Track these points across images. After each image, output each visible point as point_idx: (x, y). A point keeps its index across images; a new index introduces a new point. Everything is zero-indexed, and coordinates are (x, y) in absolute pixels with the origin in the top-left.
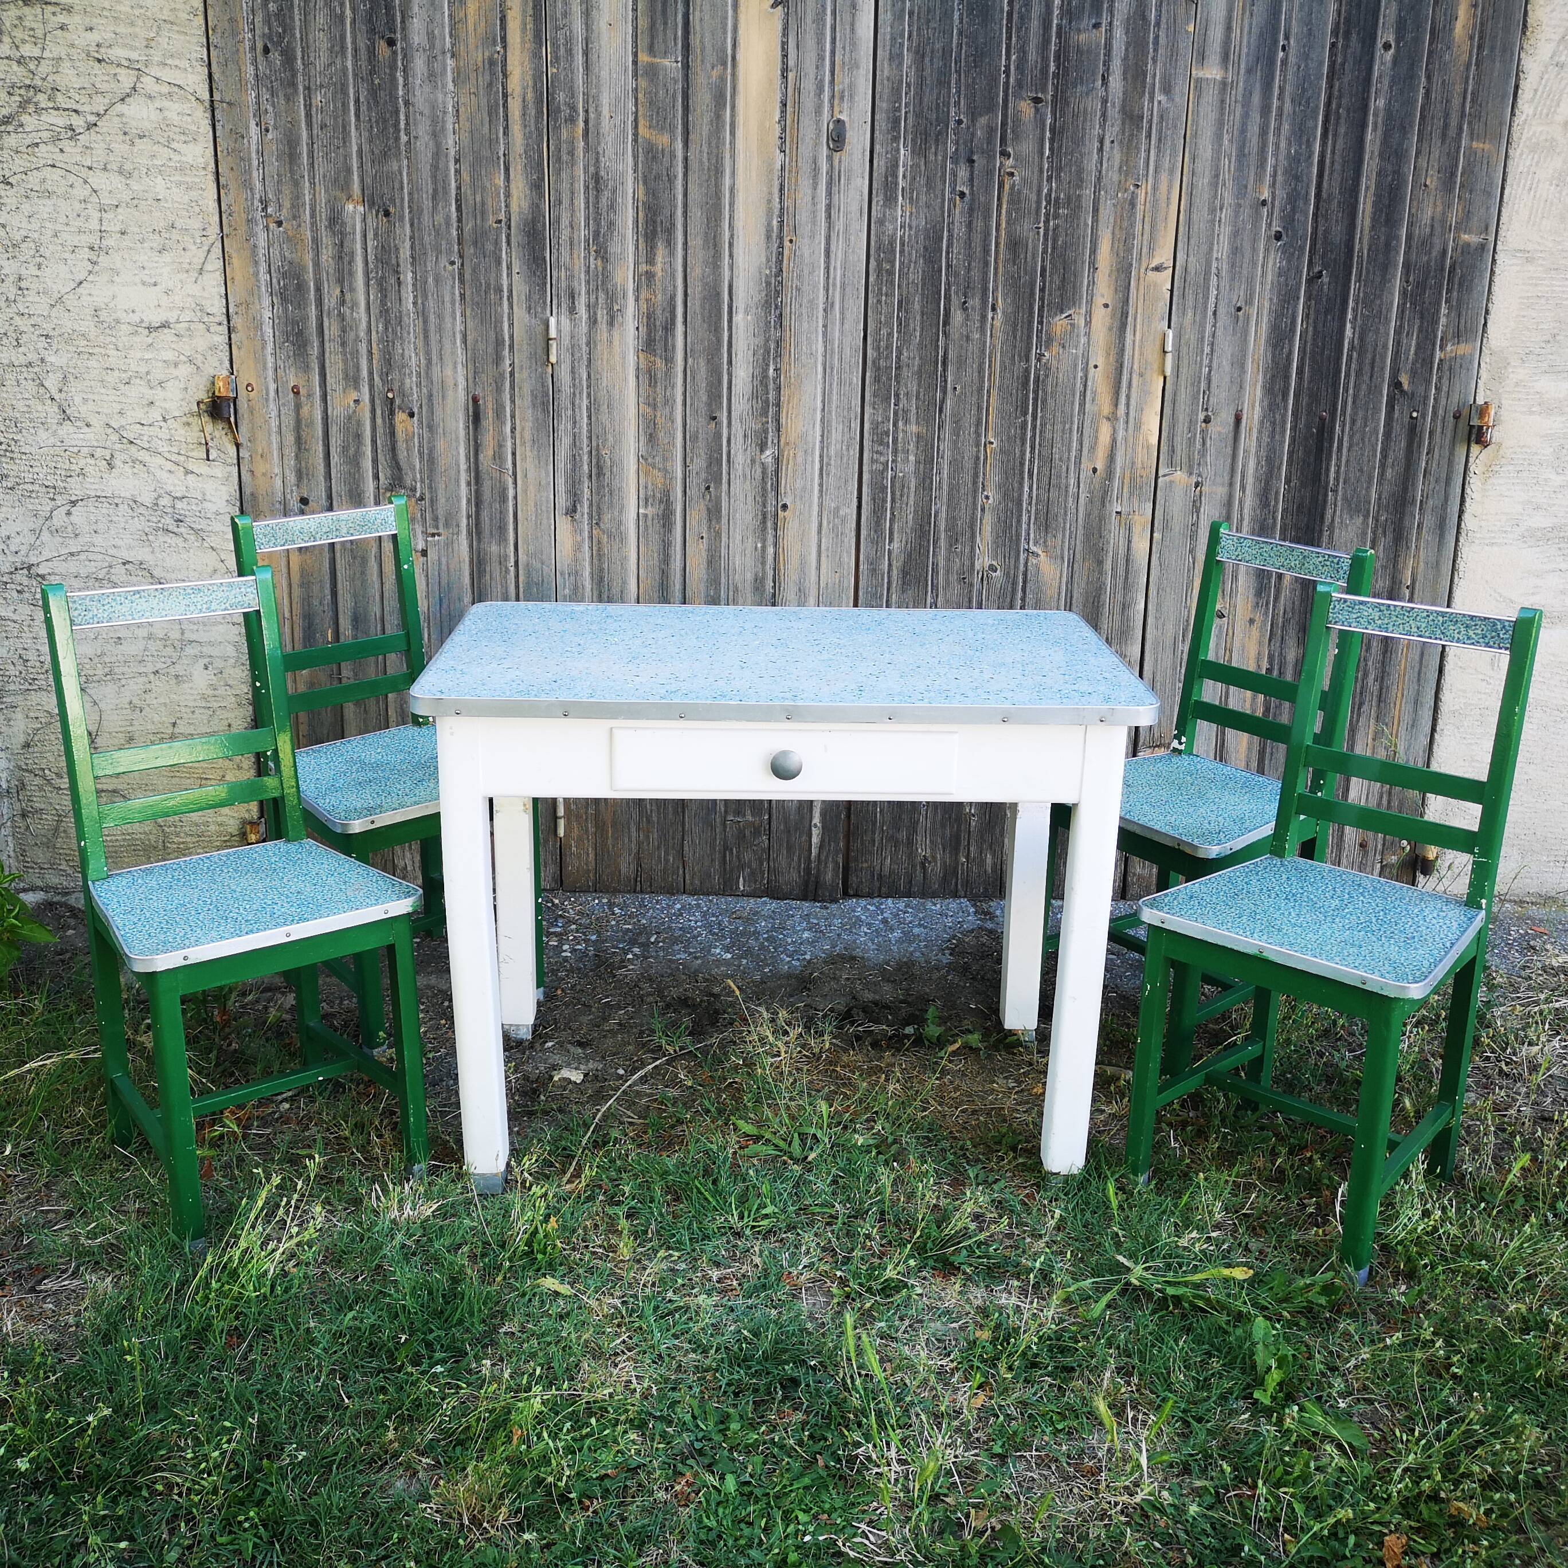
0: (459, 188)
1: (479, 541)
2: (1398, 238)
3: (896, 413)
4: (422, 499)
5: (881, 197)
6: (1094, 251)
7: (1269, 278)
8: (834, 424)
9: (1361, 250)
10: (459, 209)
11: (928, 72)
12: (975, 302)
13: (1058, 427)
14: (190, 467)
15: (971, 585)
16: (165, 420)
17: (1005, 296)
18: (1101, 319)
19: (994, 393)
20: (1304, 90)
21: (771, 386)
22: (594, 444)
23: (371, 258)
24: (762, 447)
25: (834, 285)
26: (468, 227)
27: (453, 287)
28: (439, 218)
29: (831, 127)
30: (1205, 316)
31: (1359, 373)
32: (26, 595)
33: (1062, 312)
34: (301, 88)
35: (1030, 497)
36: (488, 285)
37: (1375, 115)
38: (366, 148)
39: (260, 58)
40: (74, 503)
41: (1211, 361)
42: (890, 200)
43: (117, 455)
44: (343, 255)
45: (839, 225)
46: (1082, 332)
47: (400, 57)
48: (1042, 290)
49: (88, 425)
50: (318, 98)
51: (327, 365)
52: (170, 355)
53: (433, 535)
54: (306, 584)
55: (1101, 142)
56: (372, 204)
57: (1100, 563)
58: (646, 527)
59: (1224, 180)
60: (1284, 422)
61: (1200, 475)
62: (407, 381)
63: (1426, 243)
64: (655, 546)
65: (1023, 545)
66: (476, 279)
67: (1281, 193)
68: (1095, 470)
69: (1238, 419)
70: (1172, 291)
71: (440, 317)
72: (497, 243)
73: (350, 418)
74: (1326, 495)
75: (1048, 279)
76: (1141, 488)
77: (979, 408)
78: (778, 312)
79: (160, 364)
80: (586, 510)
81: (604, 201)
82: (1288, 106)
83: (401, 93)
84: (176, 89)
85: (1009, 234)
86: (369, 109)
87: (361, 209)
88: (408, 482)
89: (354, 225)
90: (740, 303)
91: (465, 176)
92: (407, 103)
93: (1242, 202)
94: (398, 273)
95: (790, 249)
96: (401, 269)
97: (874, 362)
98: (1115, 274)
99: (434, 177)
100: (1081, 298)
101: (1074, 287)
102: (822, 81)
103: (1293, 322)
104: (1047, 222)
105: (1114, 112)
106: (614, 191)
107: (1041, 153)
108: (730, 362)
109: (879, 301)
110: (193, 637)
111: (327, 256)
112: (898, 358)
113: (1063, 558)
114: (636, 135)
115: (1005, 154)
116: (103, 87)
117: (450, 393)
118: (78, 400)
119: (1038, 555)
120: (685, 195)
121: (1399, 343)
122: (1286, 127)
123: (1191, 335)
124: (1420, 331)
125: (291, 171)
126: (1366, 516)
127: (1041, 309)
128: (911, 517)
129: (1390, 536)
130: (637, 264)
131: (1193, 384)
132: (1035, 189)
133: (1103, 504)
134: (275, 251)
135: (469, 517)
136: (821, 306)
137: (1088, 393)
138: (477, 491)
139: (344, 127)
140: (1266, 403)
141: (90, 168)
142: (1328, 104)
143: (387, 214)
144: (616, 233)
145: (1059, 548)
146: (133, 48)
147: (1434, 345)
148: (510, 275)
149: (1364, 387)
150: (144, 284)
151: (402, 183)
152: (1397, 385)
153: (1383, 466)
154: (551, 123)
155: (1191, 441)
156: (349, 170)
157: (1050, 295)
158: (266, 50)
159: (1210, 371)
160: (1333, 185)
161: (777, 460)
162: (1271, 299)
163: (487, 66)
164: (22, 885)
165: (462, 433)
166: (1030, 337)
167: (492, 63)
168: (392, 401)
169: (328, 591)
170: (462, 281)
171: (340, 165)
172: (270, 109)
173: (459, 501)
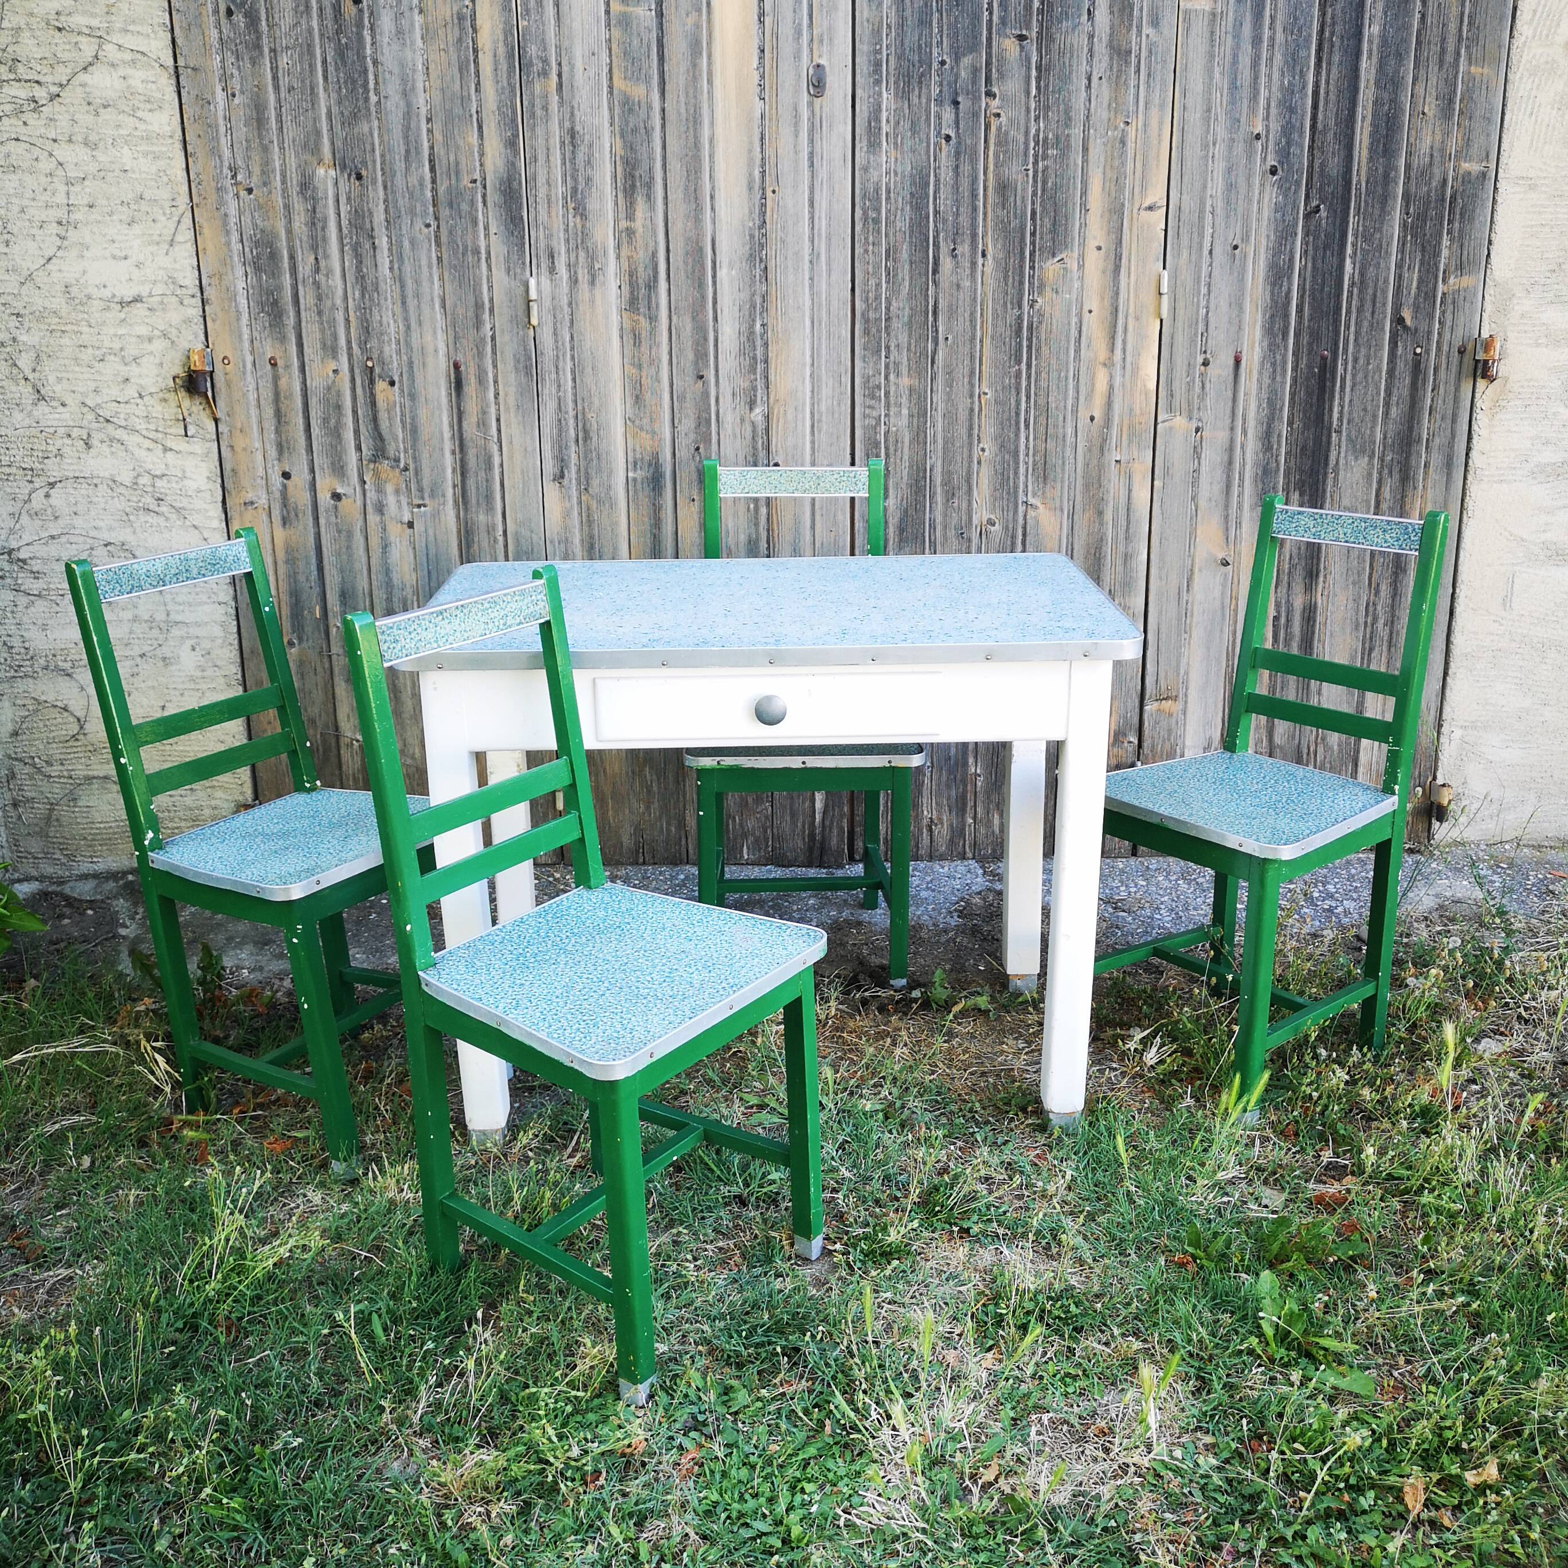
0: (432, 148)
1: (466, 510)
2: (1396, 169)
3: (887, 366)
4: (406, 469)
5: (865, 143)
6: (1084, 193)
7: (1266, 213)
8: (824, 378)
9: (1359, 182)
10: (432, 169)
11: (908, 13)
12: (964, 249)
13: (1054, 375)
14: (169, 444)
15: (969, 540)
16: (141, 397)
17: (995, 241)
18: (1095, 262)
19: (987, 342)
20: (1296, 19)
21: (759, 342)
22: (580, 407)
23: (345, 223)
24: (752, 405)
25: (820, 235)
26: (442, 189)
27: (430, 250)
28: (413, 180)
29: (811, 72)
30: (1201, 256)
31: (1360, 310)
32: (8, 581)
33: (1054, 256)
34: (266, 50)
35: (1027, 448)
36: (466, 247)
37: (1371, 42)
38: (335, 110)
39: (224, 21)
40: (52, 485)
41: (1208, 301)
42: (874, 145)
43: (94, 434)
44: (315, 221)
45: (822, 173)
46: (1076, 275)
47: (366, 15)
48: (1033, 234)
49: (63, 405)
50: (284, 60)
51: (304, 335)
52: (143, 330)
53: (419, 506)
54: (291, 560)
55: (1089, 79)
56: (344, 167)
57: (1100, 513)
58: (636, 491)
59: (1216, 114)
60: (1284, 362)
61: (1200, 420)
62: (386, 349)
63: (1425, 173)
64: (645, 509)
65: (1021, 498)
66: (452, 242)
67: (1275, 126)
68: (1092, 419)
69: (1238, 361)
70: (1166, 231)
71: (417, 282)
72: (472, 203)
73: (329, 388)
74: (1330, 436)
75: (1038, 222)
76: (1140, 435)
77: (972, 357)
78: (763, 266)
79: (134, 340)
80: (574, 475)
81: (581, 157)
82: (1280, 36)
83: (368, 52)
84: (139, 56)
85: (997, 176)
86: (337, 69)
87: (332, 173)
88: (391, 452)
89: (326, 190)
90: (723, 257)
91: (438, 136)
92: (375, 62)
93: (1234, 136)
94: (373, 237)
95: (773, 200)
96: (376, 233)
97: (863, 315)
98: (1107, 214)
99: (406, 137)
100: (1073, 239)
101: (1066, 229)
102: (800, 24)
103: (1291, 259)
104: (1036, 163)
105: (1101, 48)
106: (591, 146)
107: (1028, 93)
108: (716, 319)
109: (866, 251)
110: (179, 618)
111: (299, 222)
112: (888, 309)
113: (1062, 510)
114: (611, 87)
115: (990, 94)
116: (65, 56)
117: (430, 360)
118: (52, 379)
119: (1036, 508)
120: (664, 147)
121: (1400, 277)
122: (1278, 58)
123: (1186, 276)
124: (1422, 264)
125: (260, 136)
126: (1371, 457)
127: (1032, 254)
128: (905, 473)
129: (1396, 476)
130: (616, 221)
131: (1190, 326)
132: (1022, 130)
133: (1102, 450)
134: (247, 219)
135: (454, 486)
136: (807, 258)
137: (1083, 338)
138: (462, 460)
139: (312, 89)
140: (1265, 344)
141: (55, 141)
142: (1321, 32)
143: (359, 177)
144: (594, 189)
145: (1058, 500)
146: (93, 15)
147: (1436, 277)
148: (487, 235)
149: (1366, 324)
150: (114, 257)
151: (373, 144)
152: (1399, 320)
153: (1387, 404)
154: (524, 78)
155: (1190, 386)
156: (318, 133)
157: (1041, 238)
158: (230, 13)
159: (1207, 313)
160: (1328, 117)
161: (767, 418)
162: (1268, 236)
163: (456, 21)
164: (16, 876)
165: (444, 400)
166: (1021, 283)
167: (461, 18)
168: (372, 369)
169: (314, 567)
170: (438, 244)
171: (309, 128)
172: (235, 72)
173: (444, 470)
